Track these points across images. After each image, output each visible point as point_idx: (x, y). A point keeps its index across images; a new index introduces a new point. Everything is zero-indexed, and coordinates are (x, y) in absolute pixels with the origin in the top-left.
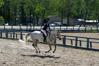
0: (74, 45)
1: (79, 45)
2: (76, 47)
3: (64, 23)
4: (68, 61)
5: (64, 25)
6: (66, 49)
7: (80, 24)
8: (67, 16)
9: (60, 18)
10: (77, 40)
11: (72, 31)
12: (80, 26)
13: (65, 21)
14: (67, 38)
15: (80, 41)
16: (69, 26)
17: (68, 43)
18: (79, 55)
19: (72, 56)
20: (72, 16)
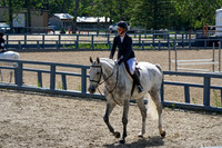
0: (46, 86)
1: (58, 87)
2: (52, 93)
3: (16, 24)
4: (29, 133)
5: (18, 31)
6: (25, 97)
7: (63, 27)
8: (25, 6)
9: (4, 12)
10: (53, 74)
11: (41, 47)
12: (63, 33)
13: (20, 20)
14: (25, 66)
15: (64, 75)
16: (31, 32)
17: (30, 81)
18: (60, 114)
19: (41, 118)
20: (40, 5)
